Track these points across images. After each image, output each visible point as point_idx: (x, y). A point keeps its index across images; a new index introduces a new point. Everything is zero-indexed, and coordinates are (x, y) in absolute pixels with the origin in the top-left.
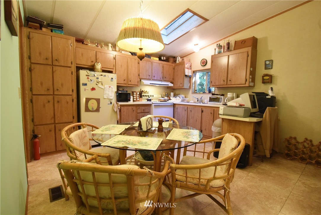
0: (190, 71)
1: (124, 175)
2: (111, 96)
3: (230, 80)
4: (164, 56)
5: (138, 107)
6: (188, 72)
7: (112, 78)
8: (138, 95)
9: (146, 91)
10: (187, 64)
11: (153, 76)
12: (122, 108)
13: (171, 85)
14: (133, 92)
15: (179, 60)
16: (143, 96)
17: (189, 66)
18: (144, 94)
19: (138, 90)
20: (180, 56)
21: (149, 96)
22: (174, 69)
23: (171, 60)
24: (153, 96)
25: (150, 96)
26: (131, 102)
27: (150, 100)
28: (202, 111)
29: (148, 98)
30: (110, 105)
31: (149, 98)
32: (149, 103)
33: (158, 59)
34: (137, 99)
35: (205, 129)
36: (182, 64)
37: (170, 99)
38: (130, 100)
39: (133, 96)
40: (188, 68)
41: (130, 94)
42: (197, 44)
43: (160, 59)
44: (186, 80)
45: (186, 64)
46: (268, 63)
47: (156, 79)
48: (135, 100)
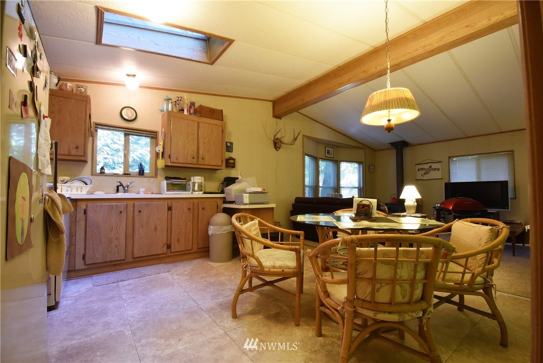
3: (203, 159)
28: (170, 209)
35: (178, 240)
42: (133, 76)
46: (229, 145)
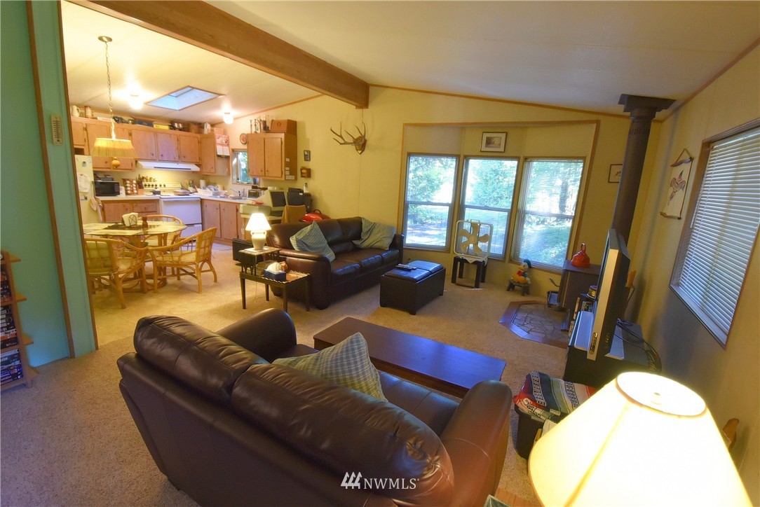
0: (226, 148)
1: (105, 243)
2: (86, 189)
4: (178, 122)
5: (134, 204)
6: (221, 150)
7: (84, 163)
8: (134, 185)
9: (151, 178)
10: (221, 138)
11: (160, 155)
12: (105, 205)
13: (194, 168)
14: (124, 180)
15: (208, 128)
16: (146, 185)
17: (224, 142)
18: (147, 183)
19: (134, 176)
20: (209, 123)
21: (156, 186)
22: (200, 142)
23: (194, 128)
24: (165, 186)
25: (158, 186)
26: (122, 196)
27: (159, 193)
28: (237, 210)
29: (153, 189)
30: (85, 201)
31: (157, 190)
32: (157, 196)
33: (166, 128)
34: (132, 191)
36: (211, 137)
37: (197, 192)
38: (118, 193)
39: (126, 187)
40: (222, 145)
41: (118, 183)
42: (229, 113)
43: (172, 127)
44: (220, 163)
45: (216, 137)
46: (306, 153)
47: (165, 159)
48: (129, 192)
